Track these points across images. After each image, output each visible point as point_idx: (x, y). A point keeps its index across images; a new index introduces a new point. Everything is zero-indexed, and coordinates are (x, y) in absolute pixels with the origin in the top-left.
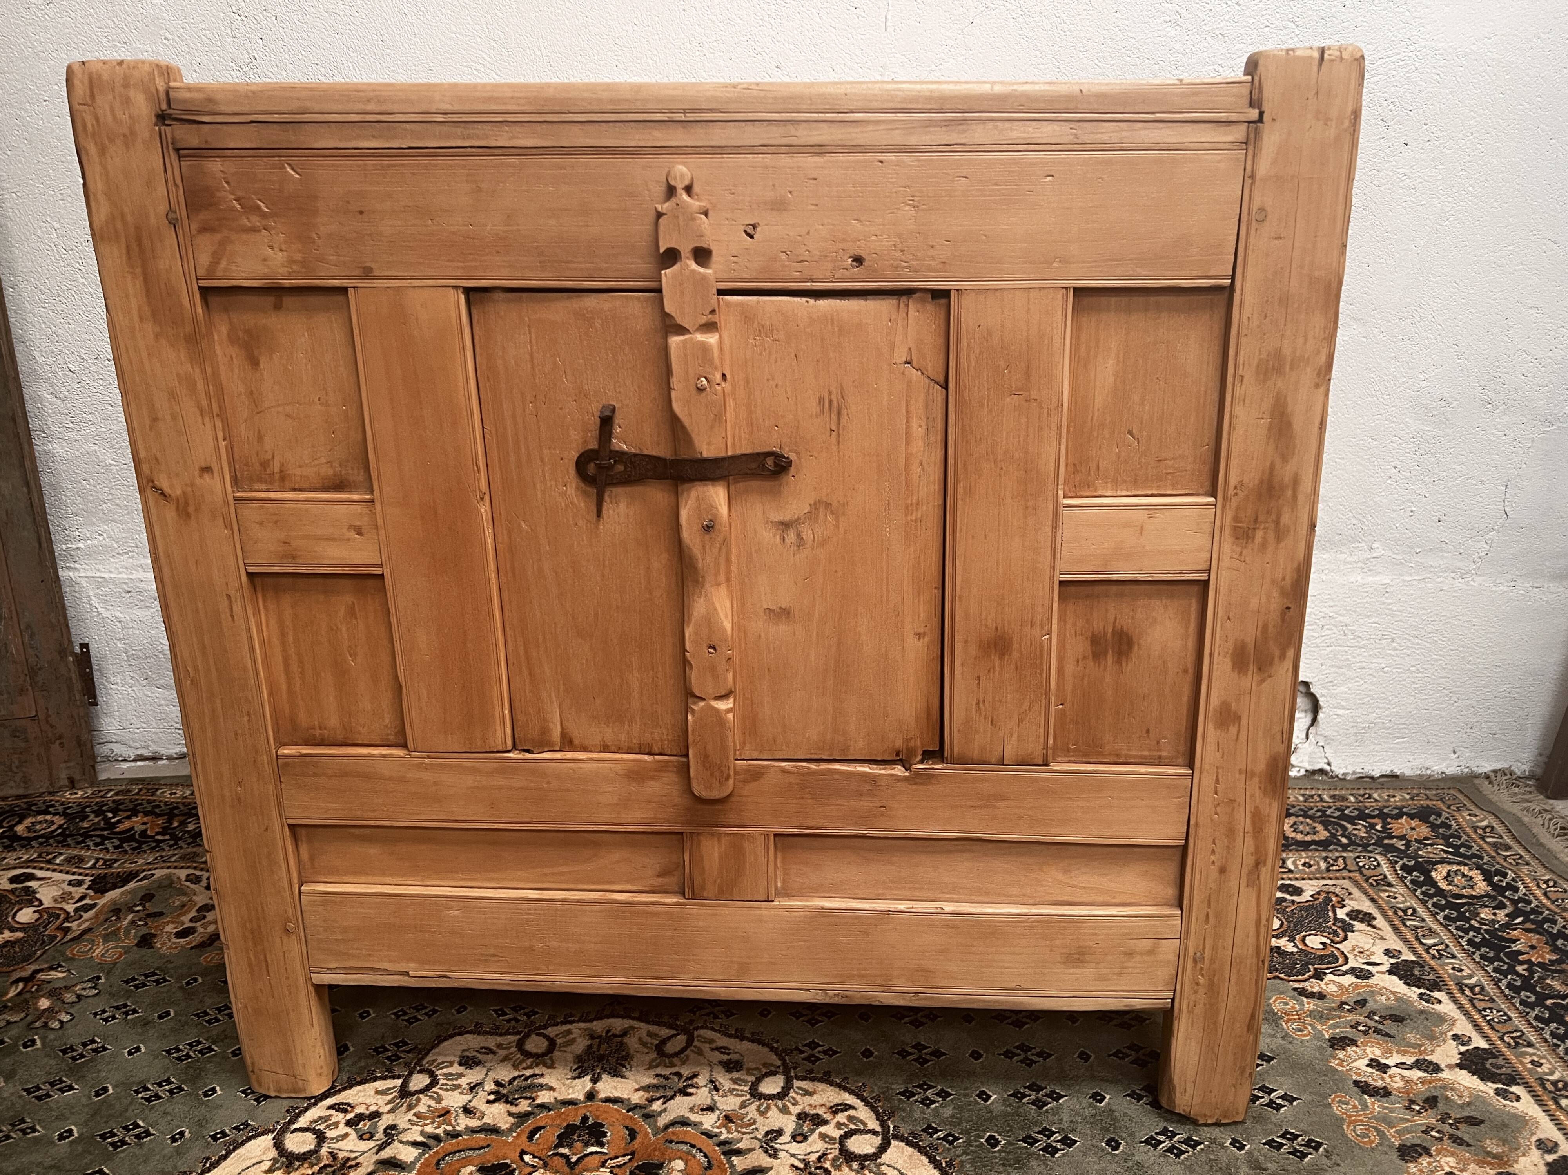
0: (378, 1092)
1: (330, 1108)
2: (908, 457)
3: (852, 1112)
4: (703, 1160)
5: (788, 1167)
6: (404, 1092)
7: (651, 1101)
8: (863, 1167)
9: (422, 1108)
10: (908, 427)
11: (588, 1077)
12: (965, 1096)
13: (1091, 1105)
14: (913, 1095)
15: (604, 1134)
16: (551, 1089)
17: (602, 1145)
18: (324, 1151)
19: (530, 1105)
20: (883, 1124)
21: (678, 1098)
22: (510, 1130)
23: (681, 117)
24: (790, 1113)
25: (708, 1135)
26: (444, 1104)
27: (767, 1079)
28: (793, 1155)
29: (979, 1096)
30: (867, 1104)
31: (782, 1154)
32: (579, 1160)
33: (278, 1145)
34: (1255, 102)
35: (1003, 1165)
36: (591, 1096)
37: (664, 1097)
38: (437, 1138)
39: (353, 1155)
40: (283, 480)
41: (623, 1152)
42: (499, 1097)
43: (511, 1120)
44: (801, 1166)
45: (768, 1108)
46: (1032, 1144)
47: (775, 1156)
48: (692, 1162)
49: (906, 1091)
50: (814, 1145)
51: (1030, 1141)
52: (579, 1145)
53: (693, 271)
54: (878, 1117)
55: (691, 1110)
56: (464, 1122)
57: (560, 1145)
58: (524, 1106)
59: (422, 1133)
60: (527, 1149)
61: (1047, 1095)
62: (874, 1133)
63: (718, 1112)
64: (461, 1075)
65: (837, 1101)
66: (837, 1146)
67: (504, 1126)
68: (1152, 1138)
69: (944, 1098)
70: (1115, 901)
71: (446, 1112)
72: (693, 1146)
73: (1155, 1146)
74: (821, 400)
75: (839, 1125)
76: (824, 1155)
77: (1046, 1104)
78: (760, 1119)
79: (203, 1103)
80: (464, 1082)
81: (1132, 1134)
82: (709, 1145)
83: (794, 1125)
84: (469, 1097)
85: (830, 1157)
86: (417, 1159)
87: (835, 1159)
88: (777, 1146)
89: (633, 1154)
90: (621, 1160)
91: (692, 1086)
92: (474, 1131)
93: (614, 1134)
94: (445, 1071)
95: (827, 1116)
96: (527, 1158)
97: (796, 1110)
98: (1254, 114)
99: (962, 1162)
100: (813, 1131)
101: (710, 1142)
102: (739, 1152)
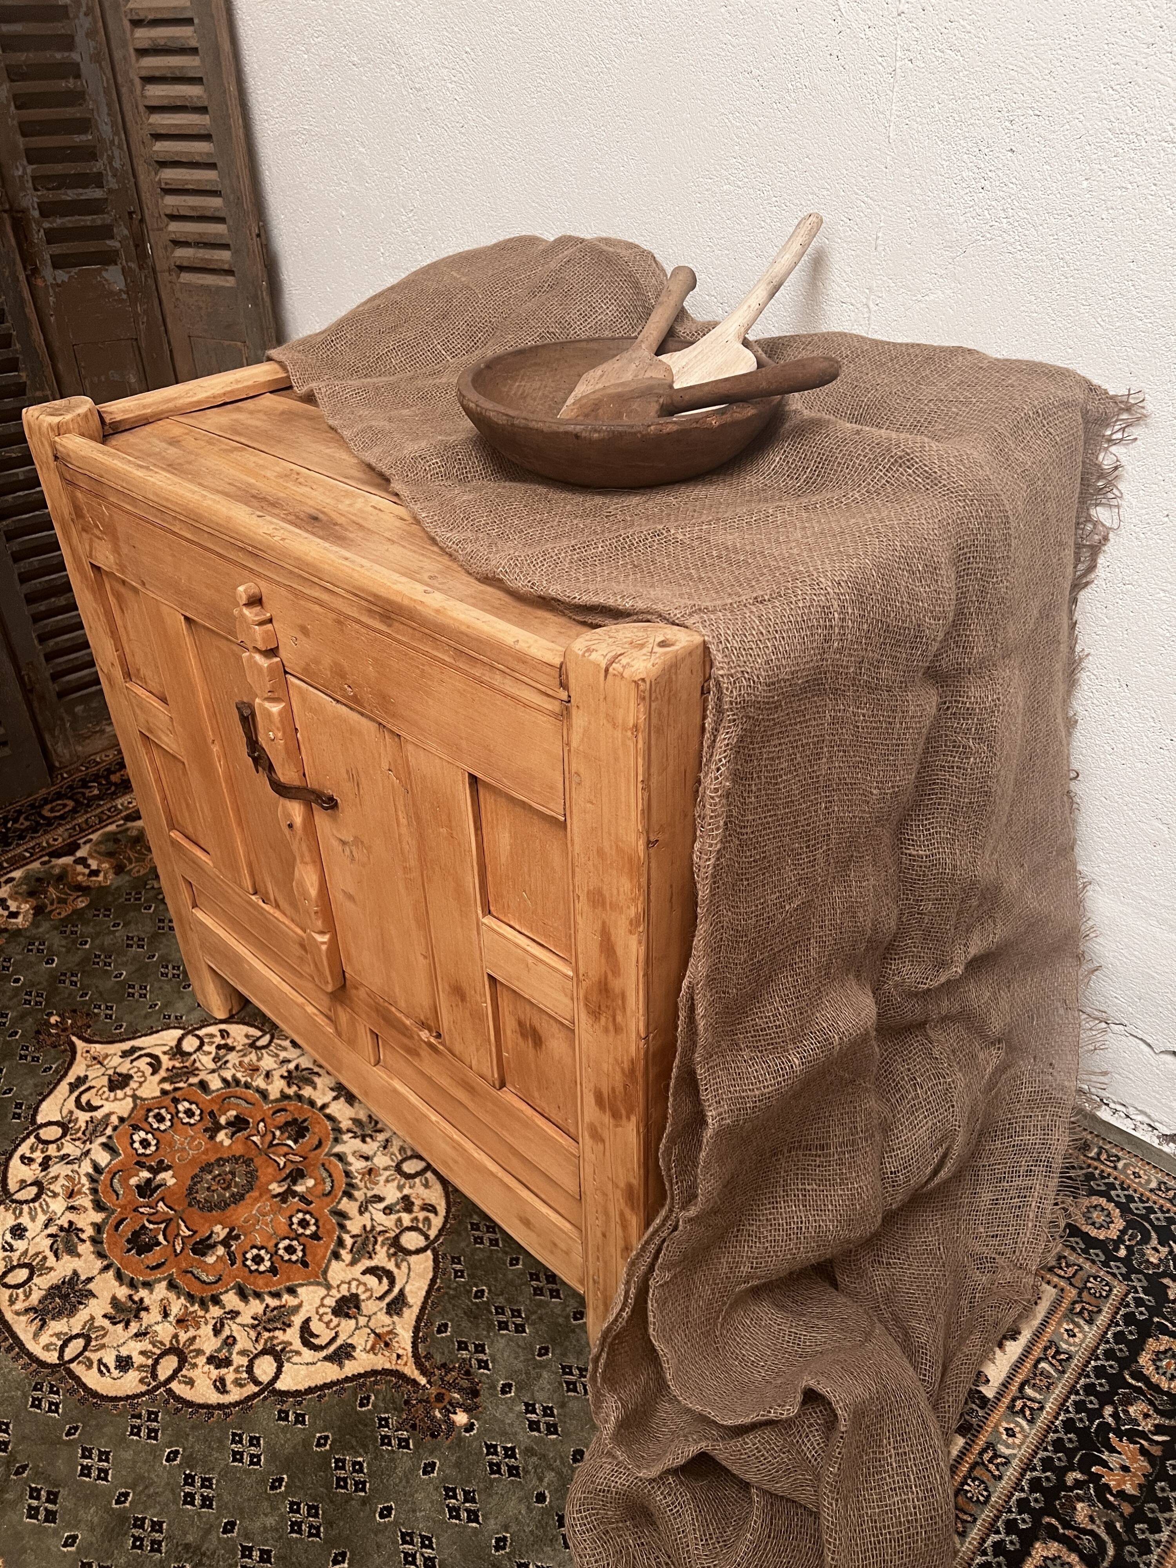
0: (247, 1036)
1: (221, 1031)
2: (400, 835)
3: (431, 1216)
4: (328, 1188)
5: (361, 1224)
6: (252, 1045)
7: (349, 1131)
8: (395, 1254)
9: (246, 1060)
10: (397, 815)
11: (334, 1094)
12: (506, 1253)
13: (567, 1317)
14: (478, 1229)
15: (304, 1136)
16: (315, 1088)
17: (296, 1142)
18: (194, 1056)
19: (295, 1093)
20: (437, 1237)
21: (358, 1141)
22: (272, 1102)
23: (250, 549)
24: (401, 1191)
25: (348, 1174)
26: (262, 1063)
27: (415, 1160)
28: (372, 1219)
29: (512, 1259)
30: (446, 1218)
31: (367, 1215)
32: (278, 1144)
33: (180, 1040)
34: (564, 685)
35: (465, 1313)
36: (324, 1106)
37: (355, 1133)
38: (237, 1082)
39: (201, 1067)
40: (144, 683)
41: (303, 1154)
42: (289, 1078)
43: (278, 1095)
44: (368, 1229)
45: (393, 1180)
46: (497, 1313)
47: (361, 1213)
48: (320, 1187)
49: (477, 1224)
50: (389, 1222)
51: (500, 1310)
52: (287, 1134)
53: (256, 663)
54: (441, 1231)
55: (354, 1153)
56: (260, 1082)
57: (280, 1128)
58: (291, 1092)
59: (234, 1076)
60: (267, 1119)
61: (551, 1291)
62: (427, 1237)
63: (369, 1163)
64: (285, 1049)
65: (433, 1202)
66: (398, 1231)
67: (272, 1097)
68: (570, 1367)
69: (491, 1245)
70: (552, 1204)
71: (257, 1069)
72: (330, 1176)
73: (565, 1373)
74: (347, 772)
75: (416, 1219)
76: (386, 1232)
77: (542, 1294)
78: (382, 1183)
79: (179, 992)
80: (283, 1055)
81: (564, 1355)
82: (341, 1183)
83: (394, 1201)
84: (276, 1066)
85: (388, 1235)
86: (218, 1090)
87: (387, 1239)
88: (370, 1208)
89: (305, 1158)
90: (298, 1159)
91: (371, 1137)
92: (258, 1090)
93: (309, 1140)
94: (279, 1042)
95: (416, 1208)
96: (262, 1124)
97: (406, 1191)
98: (564, 695)
99: (447, 1293)
100: (399, 1211)
101: (344, 1180)
102: (350, 1196)
